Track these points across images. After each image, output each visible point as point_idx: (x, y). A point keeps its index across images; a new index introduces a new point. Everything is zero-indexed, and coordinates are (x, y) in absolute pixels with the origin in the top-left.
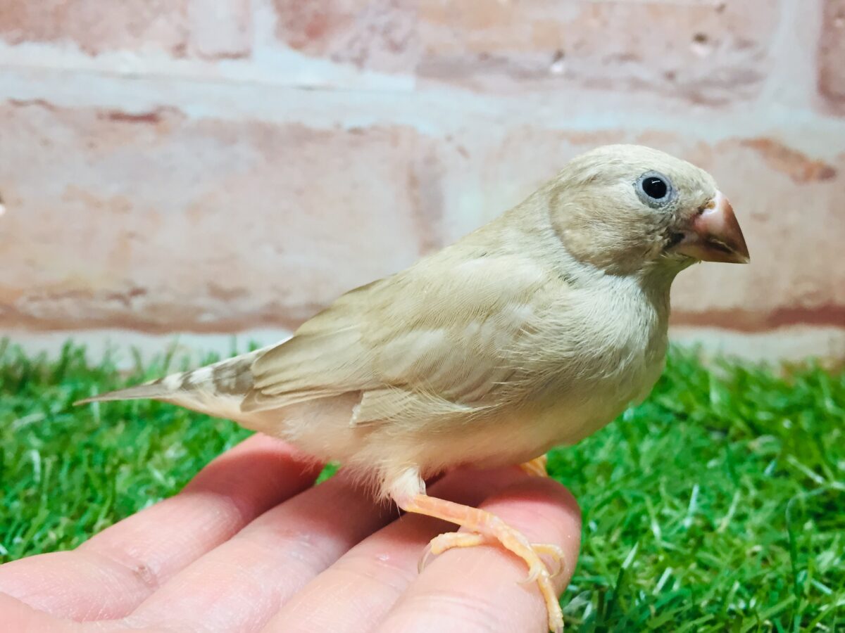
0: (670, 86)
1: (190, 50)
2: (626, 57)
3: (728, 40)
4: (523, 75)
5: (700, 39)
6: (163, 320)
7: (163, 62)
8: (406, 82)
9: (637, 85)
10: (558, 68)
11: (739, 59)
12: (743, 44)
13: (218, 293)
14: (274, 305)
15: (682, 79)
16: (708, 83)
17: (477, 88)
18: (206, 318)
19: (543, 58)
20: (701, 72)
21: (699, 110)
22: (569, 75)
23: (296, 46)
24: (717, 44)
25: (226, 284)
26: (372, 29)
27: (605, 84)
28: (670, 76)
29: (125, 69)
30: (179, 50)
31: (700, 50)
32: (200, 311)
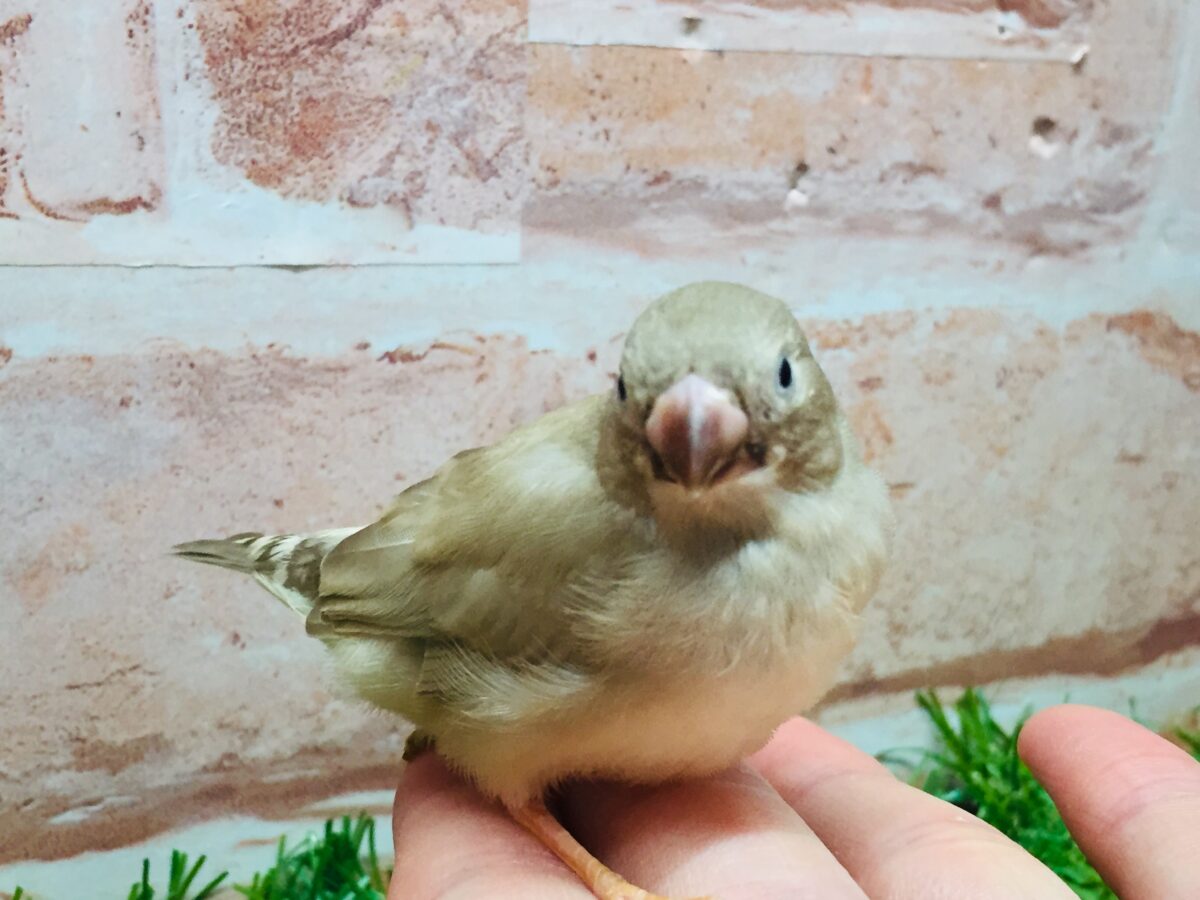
0: (993, 222)
2: (917, 170)
3: (1089, 130)
4: (736, 214)
5: (1044, 126)
9: (938, 221)
10: (796, 197)
12: (1115, 134)
13: (91, 755)
14: (226, 763)
15: (1009, 208)
16: (1054, 212)
17: (647, 248)
19: (771, 176)
20: (1044, 191)
21: (1039, 263)
22: (818, 210)
23: (262, 176)
24: (1072, 136)
25: (114, 733)
26: (431, 126)
27: (881, 225)
28: (993, 202)
31: (1037, 143)
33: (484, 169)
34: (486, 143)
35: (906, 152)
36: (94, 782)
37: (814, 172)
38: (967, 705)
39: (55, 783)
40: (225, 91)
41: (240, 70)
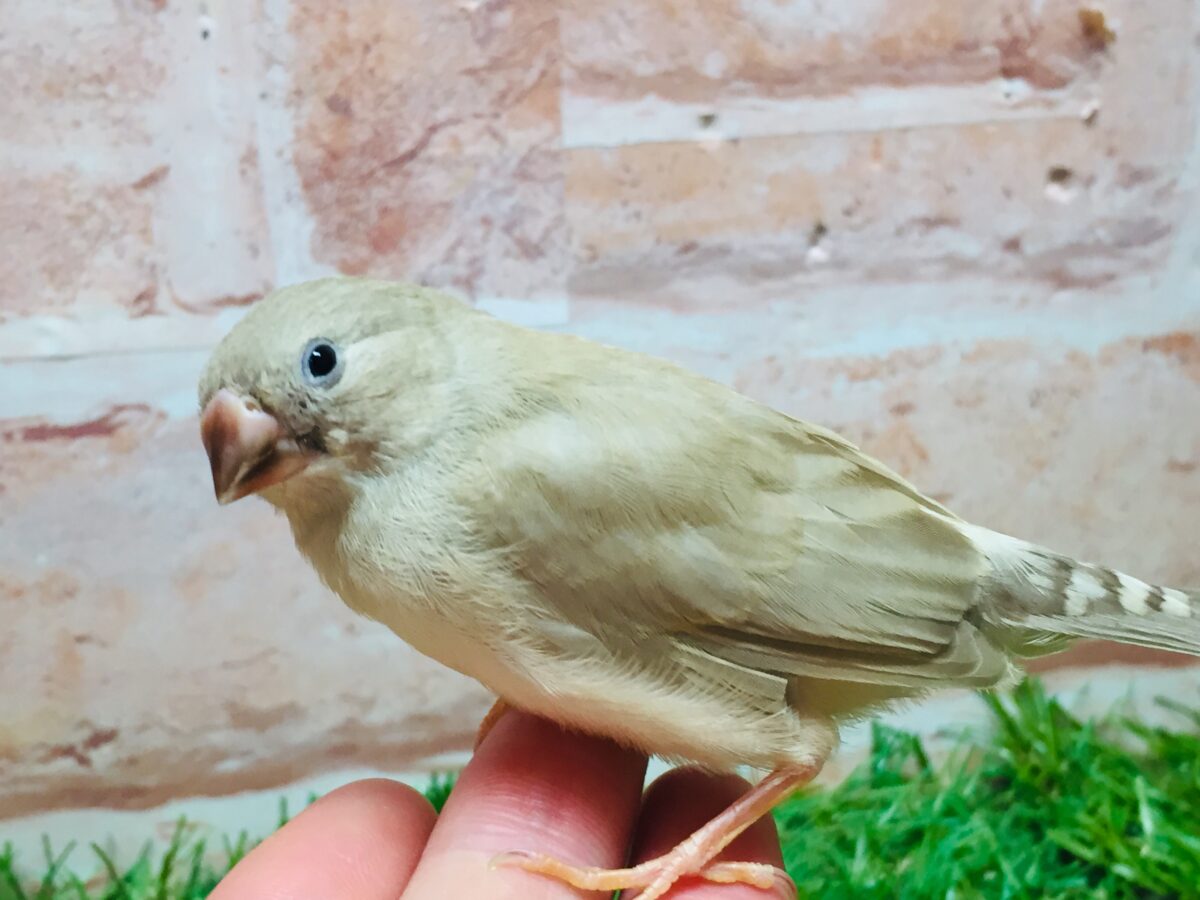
0: (1013, 262)
1: (163, 300)
2: (931, 223)
3: (1107, 171)
4: (762, 272)
5: (1060, 175)
6: (150, 781)
7: (117, 327)
8: (555, 308)
9: (957, 266)
10: (817, 254)
11: (1126, 202)
12: (1134, 176)
13: (244, 718)
14: (350, 726)
15: (1030, 248)
16: (1077, 249)
17: (680, 305)
18: (230, 766)
19: (791, 238)
20: (1064, 232)
21: (1064, 297)
22: (839, 264)
23: (353, 270)
24: (1090, 181)
25: (260, 701)
26: (486, 221)
27: (903, 273)
28: (1013, 245)
29: (47, 348)
30: (144, 302)
31: (1055, 191)
32: (220, 755)
33: (531, 251)
34: (533, 230)
35: (920, 208)
36: (247, 738)
37: (833, 232)
38: (1023, 692)
39: (219, 738)
40: (318, 208)
41: (328, 190)
